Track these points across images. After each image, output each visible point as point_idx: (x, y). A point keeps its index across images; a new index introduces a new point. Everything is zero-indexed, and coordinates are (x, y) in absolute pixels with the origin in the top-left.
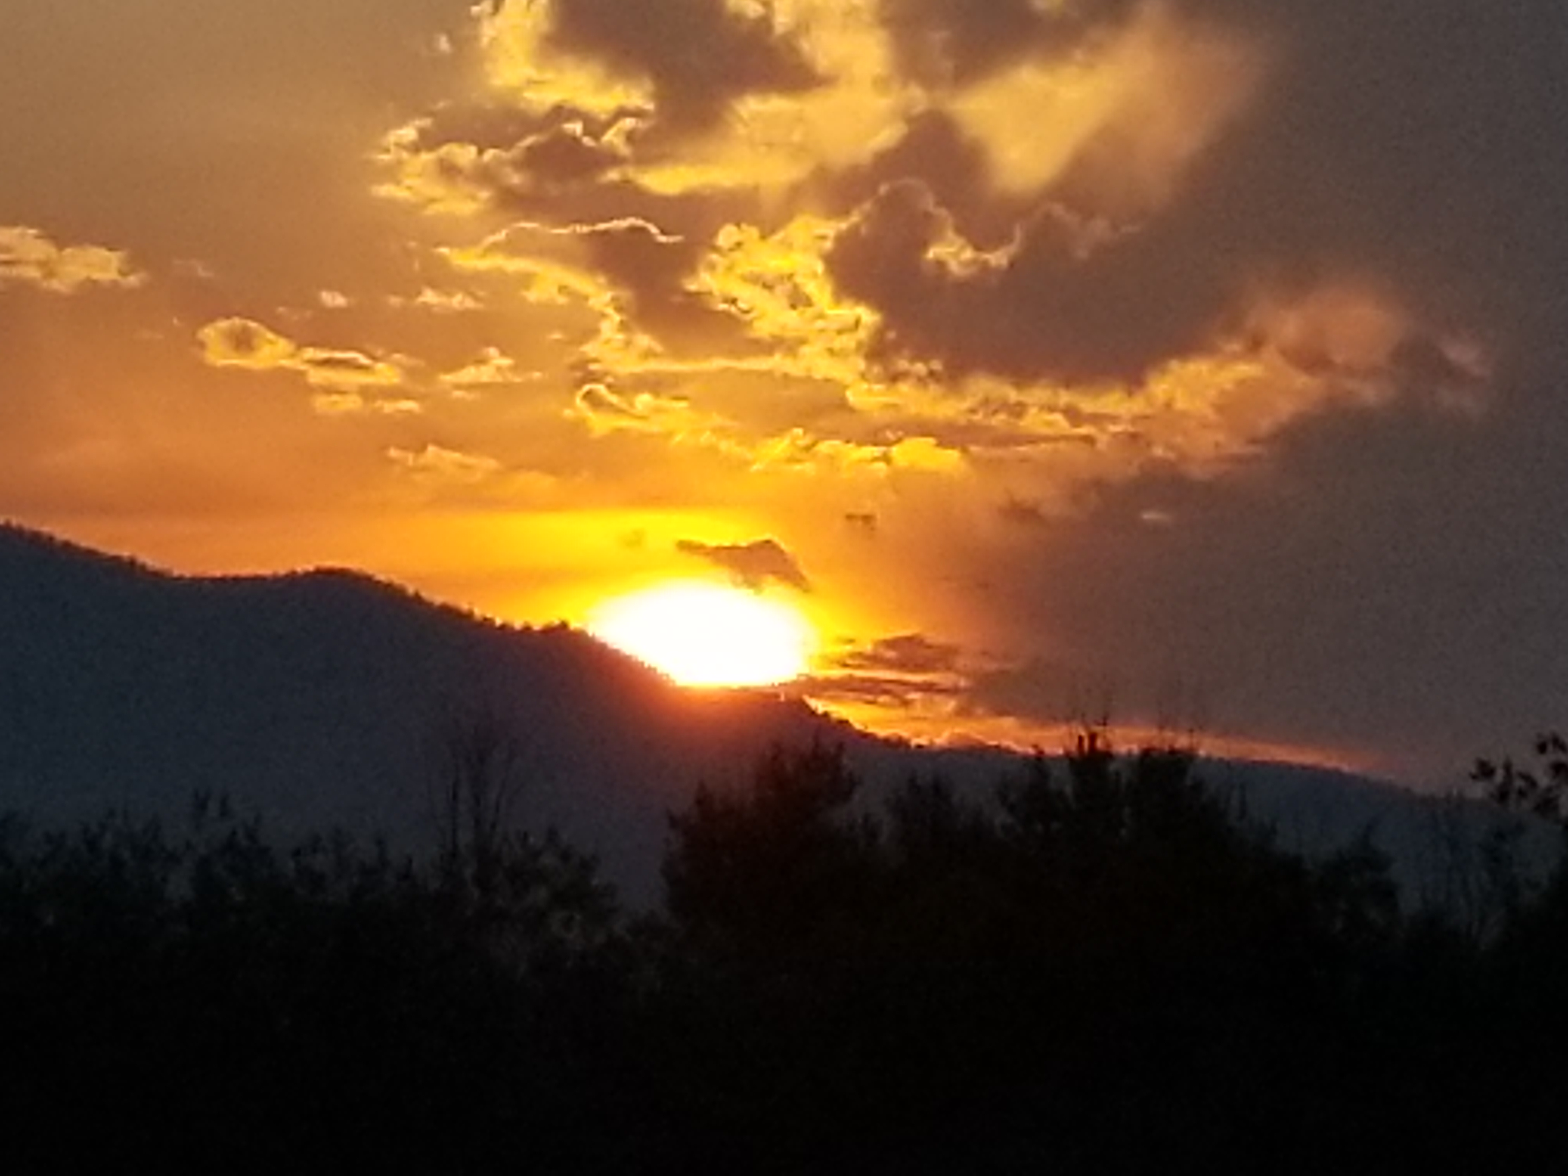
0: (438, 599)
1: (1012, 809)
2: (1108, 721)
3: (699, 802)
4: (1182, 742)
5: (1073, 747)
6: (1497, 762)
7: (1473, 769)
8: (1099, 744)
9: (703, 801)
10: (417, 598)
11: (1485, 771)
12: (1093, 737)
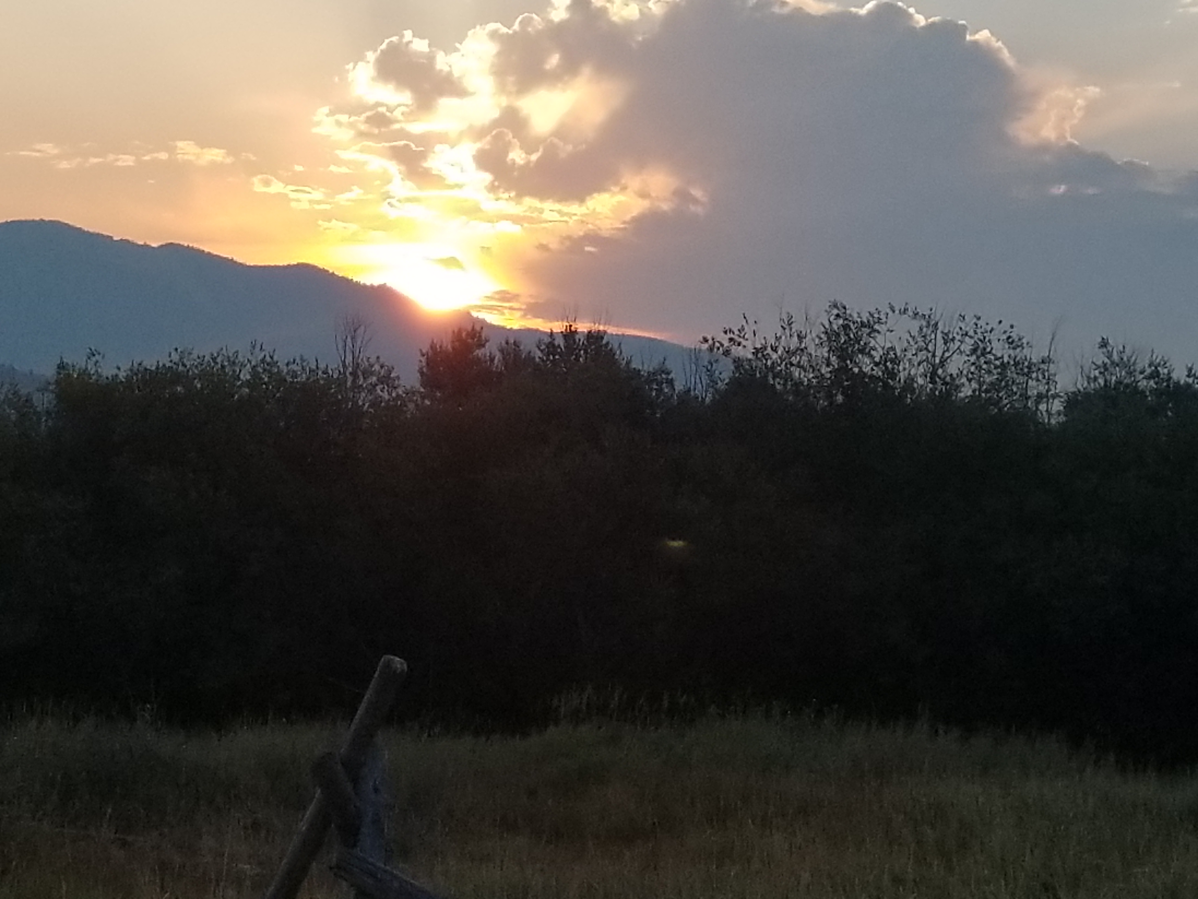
0: (341, 275)
1: (542, 351)
2: (576, 320)
3: (432, 347)
4: (601, 328)
5: (563, 330)
6: (709, 337)
7: (702, 340)
8: (573, 329)
9: (433, 347)
10: (333, 274)
11: (706, 340)
12: (571, 326)
